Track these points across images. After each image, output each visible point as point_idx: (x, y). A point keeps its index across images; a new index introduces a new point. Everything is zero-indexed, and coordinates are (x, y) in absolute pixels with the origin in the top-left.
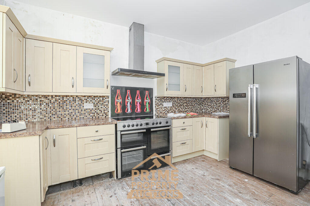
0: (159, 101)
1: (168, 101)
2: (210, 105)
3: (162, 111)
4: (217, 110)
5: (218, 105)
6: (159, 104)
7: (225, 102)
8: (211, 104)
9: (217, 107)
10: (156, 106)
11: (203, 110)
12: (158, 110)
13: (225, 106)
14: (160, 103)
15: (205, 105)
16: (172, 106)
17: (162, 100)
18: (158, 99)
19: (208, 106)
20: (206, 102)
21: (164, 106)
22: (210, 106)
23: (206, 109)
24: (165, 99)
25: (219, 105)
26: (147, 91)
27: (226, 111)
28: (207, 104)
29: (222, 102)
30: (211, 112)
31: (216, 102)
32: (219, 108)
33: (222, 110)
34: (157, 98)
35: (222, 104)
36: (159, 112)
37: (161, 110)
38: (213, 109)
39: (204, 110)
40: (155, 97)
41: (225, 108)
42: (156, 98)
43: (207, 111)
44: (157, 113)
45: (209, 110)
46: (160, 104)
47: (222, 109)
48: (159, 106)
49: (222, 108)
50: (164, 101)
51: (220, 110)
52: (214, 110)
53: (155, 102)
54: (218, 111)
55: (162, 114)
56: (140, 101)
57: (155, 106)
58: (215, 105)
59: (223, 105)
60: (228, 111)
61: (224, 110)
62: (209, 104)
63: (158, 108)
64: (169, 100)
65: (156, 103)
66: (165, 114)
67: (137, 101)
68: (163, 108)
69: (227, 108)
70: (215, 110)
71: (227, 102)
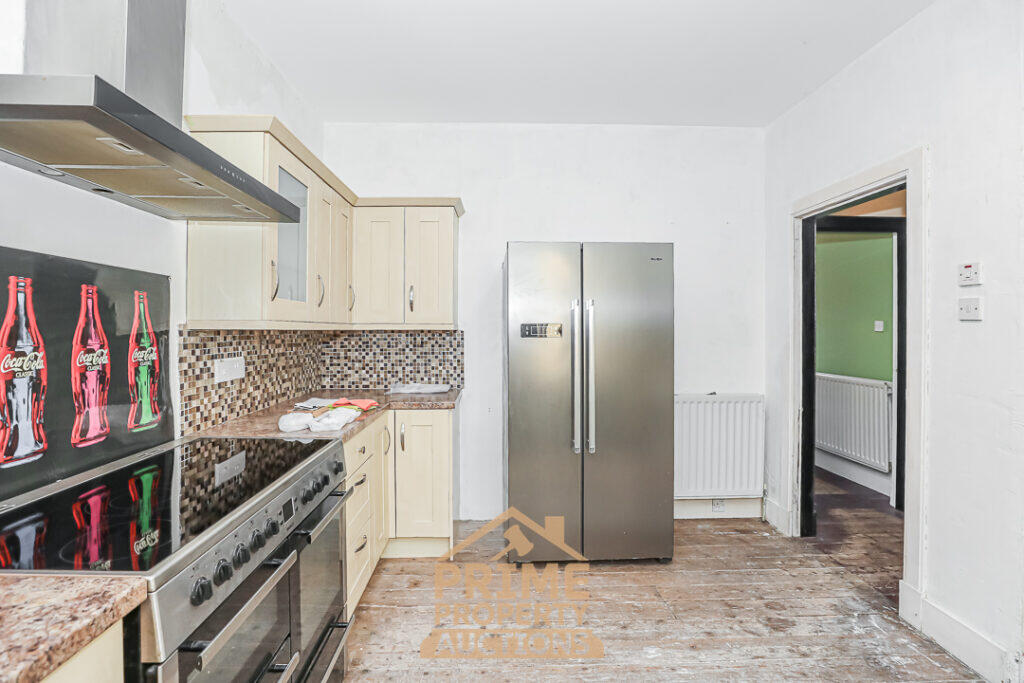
0: (198, 352)
1: (231, 350)
2: (360, 358)
3: (210, 406)
4: (389, 375)
5: (394, 358)
6: (198, 372)
7: (422, 346)
8: (364, 354)
9: (389, 365)
10: (186, 385)
11: (326, 382)
12: (195, 404)
13: (419, 361)
14: (201, 364)
15: (335, 361)
16: (243, 375)
17: (210, 345)
18: (192, 340)
19: (350, 364)
20: (338, 347)
21: (217, 380)
22: (357, 365)
23: (339, 376)
24: (220, 339)
25: (398, 358)
26: (143, 295)
27: (426, 379)
28: (342, 354)
29: (411, 346)
30: (361, 387)
31: (386, 347)
32: (400, 369)
33: (412, 375)
34: (189, 334)
35: (410, 354)
36: (198, 415)
37: (206, 401)
38: (371, 372)
39: (328, 379)
40: (181, 333)
41: (422, 369)
42: (185, 335)
43: (342, 383)
44: (190, 425)
45: (355, 377)
46: (201, 370)
47: (411, 372)
48: (200, 384)
49: (408, 369)
50: (214, 352)
51: (400, 375)
52: (375, 376)
53: (181, 360)
54: (394, 379)
55: (209, 423)
56: (105, 360)
57: (182, 387)
58: (382, 357)
59: (415, 357)
60: (433, 379)
61: (418, 376)
62: (353, 355)
63: (193, 392)
64: (234, 342)
65: (185, 366)
66: (220, 420)
67: (87, 359)
68: (213, 392)
69: (429, 368)
70: (382, 376)
71: (427, 348)
